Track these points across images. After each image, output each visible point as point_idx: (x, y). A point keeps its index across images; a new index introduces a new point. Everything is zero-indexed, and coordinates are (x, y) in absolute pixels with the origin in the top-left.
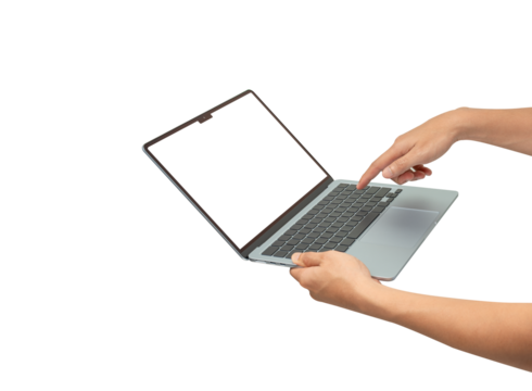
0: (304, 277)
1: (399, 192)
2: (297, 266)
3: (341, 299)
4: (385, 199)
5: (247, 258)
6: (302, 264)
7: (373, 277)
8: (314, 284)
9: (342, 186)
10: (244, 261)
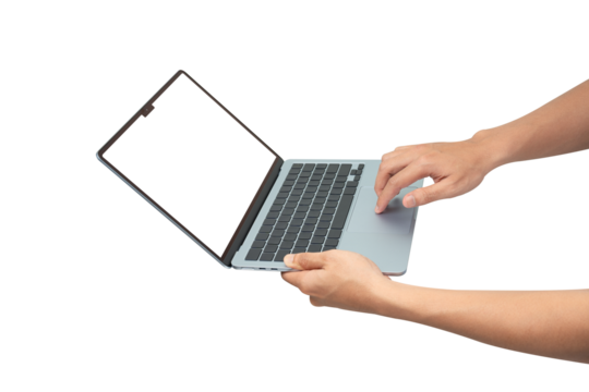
0: (305, 282)
1: (361, 167)
2: (292, 270)
3: (354, 302)
4: (351, 178)
5: (230, 265)
6: (299, 267)
7: (384, 274)
8: (319, 289)
9: (296, 167)
10: (226, 269)
